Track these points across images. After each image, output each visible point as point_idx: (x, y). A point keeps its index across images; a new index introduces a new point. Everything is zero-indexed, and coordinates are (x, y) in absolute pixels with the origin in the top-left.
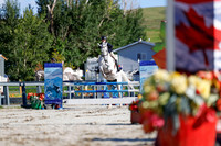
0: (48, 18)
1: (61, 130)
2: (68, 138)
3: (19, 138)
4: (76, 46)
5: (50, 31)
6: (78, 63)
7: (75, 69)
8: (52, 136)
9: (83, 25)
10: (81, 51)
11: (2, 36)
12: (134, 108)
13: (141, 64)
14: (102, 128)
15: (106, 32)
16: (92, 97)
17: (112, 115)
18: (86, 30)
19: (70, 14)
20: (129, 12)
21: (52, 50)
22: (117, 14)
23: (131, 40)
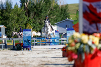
0: (25, 9)
1: (30, 60)
2: (34, 64)
3: (11, 64)
4: (38, 21)
5: (26, 15)
6: (38, 29)
7: (37, 32)
8: (26, 63)
9: (41, 12)
10: (40, 24)
11: (4, 17)
12: (64, 50)
13: (67, 30)
14: (49, 59)
15: (52, 15)
16: (44, 45)
17: (54, 53)
18: (42, 14)
19: (35, 7)
20: (62, 6)
21: (27, 23)
22: (57, 7)
23: (63, 19)
